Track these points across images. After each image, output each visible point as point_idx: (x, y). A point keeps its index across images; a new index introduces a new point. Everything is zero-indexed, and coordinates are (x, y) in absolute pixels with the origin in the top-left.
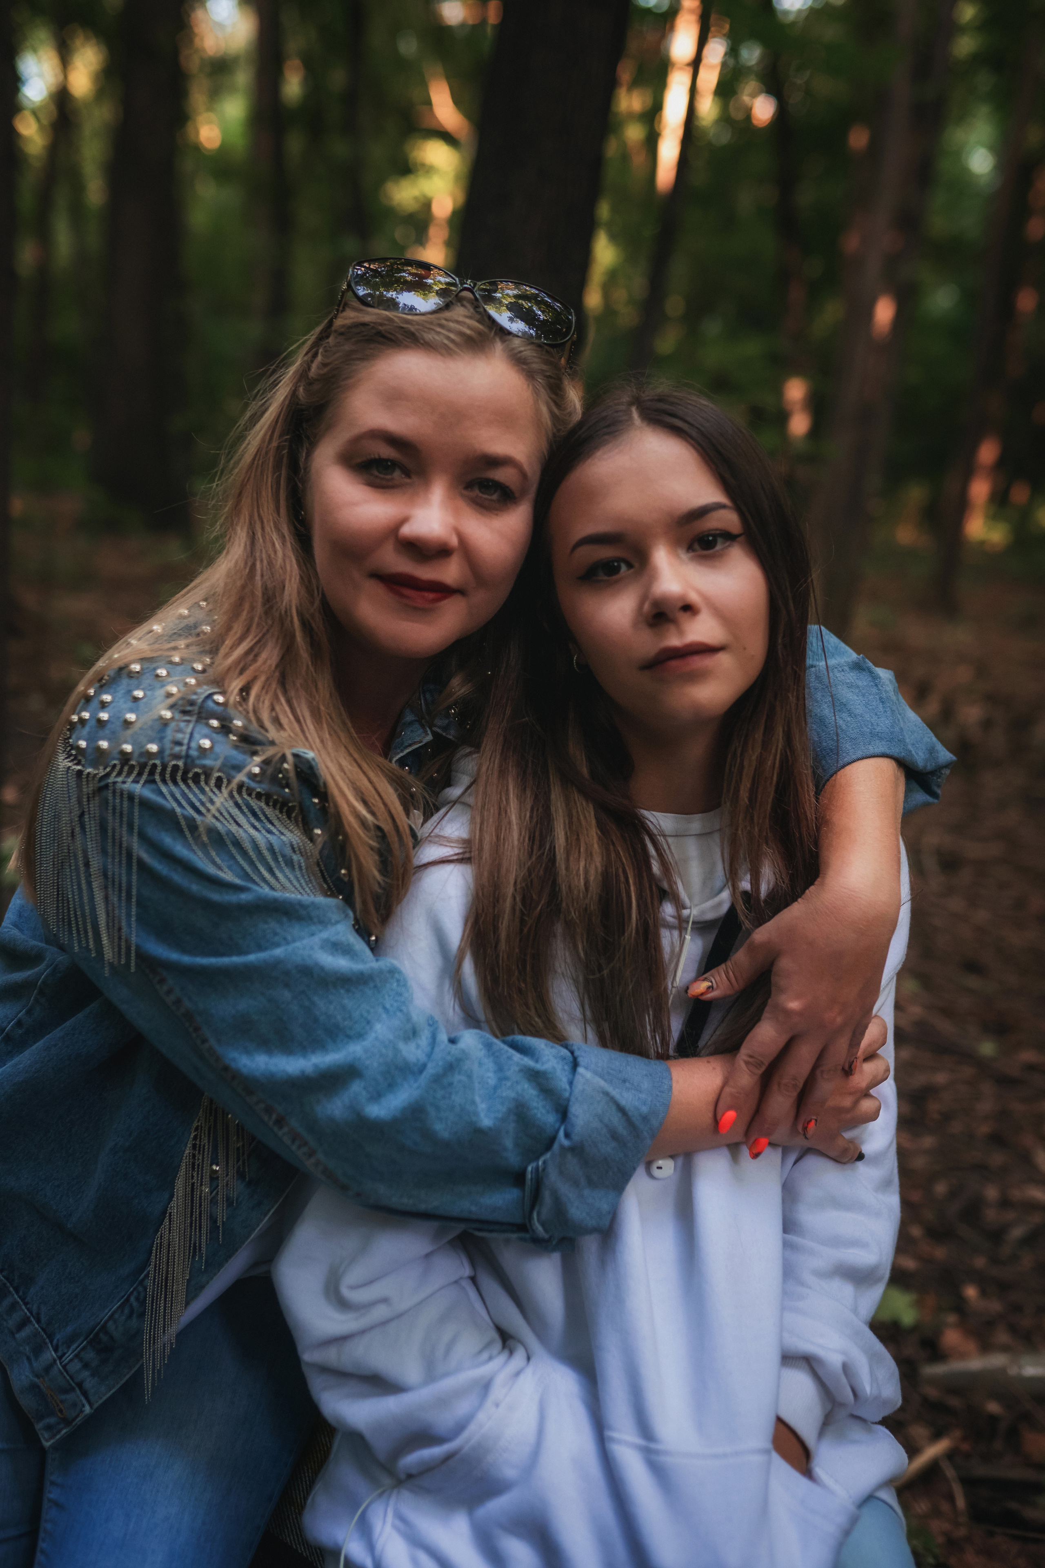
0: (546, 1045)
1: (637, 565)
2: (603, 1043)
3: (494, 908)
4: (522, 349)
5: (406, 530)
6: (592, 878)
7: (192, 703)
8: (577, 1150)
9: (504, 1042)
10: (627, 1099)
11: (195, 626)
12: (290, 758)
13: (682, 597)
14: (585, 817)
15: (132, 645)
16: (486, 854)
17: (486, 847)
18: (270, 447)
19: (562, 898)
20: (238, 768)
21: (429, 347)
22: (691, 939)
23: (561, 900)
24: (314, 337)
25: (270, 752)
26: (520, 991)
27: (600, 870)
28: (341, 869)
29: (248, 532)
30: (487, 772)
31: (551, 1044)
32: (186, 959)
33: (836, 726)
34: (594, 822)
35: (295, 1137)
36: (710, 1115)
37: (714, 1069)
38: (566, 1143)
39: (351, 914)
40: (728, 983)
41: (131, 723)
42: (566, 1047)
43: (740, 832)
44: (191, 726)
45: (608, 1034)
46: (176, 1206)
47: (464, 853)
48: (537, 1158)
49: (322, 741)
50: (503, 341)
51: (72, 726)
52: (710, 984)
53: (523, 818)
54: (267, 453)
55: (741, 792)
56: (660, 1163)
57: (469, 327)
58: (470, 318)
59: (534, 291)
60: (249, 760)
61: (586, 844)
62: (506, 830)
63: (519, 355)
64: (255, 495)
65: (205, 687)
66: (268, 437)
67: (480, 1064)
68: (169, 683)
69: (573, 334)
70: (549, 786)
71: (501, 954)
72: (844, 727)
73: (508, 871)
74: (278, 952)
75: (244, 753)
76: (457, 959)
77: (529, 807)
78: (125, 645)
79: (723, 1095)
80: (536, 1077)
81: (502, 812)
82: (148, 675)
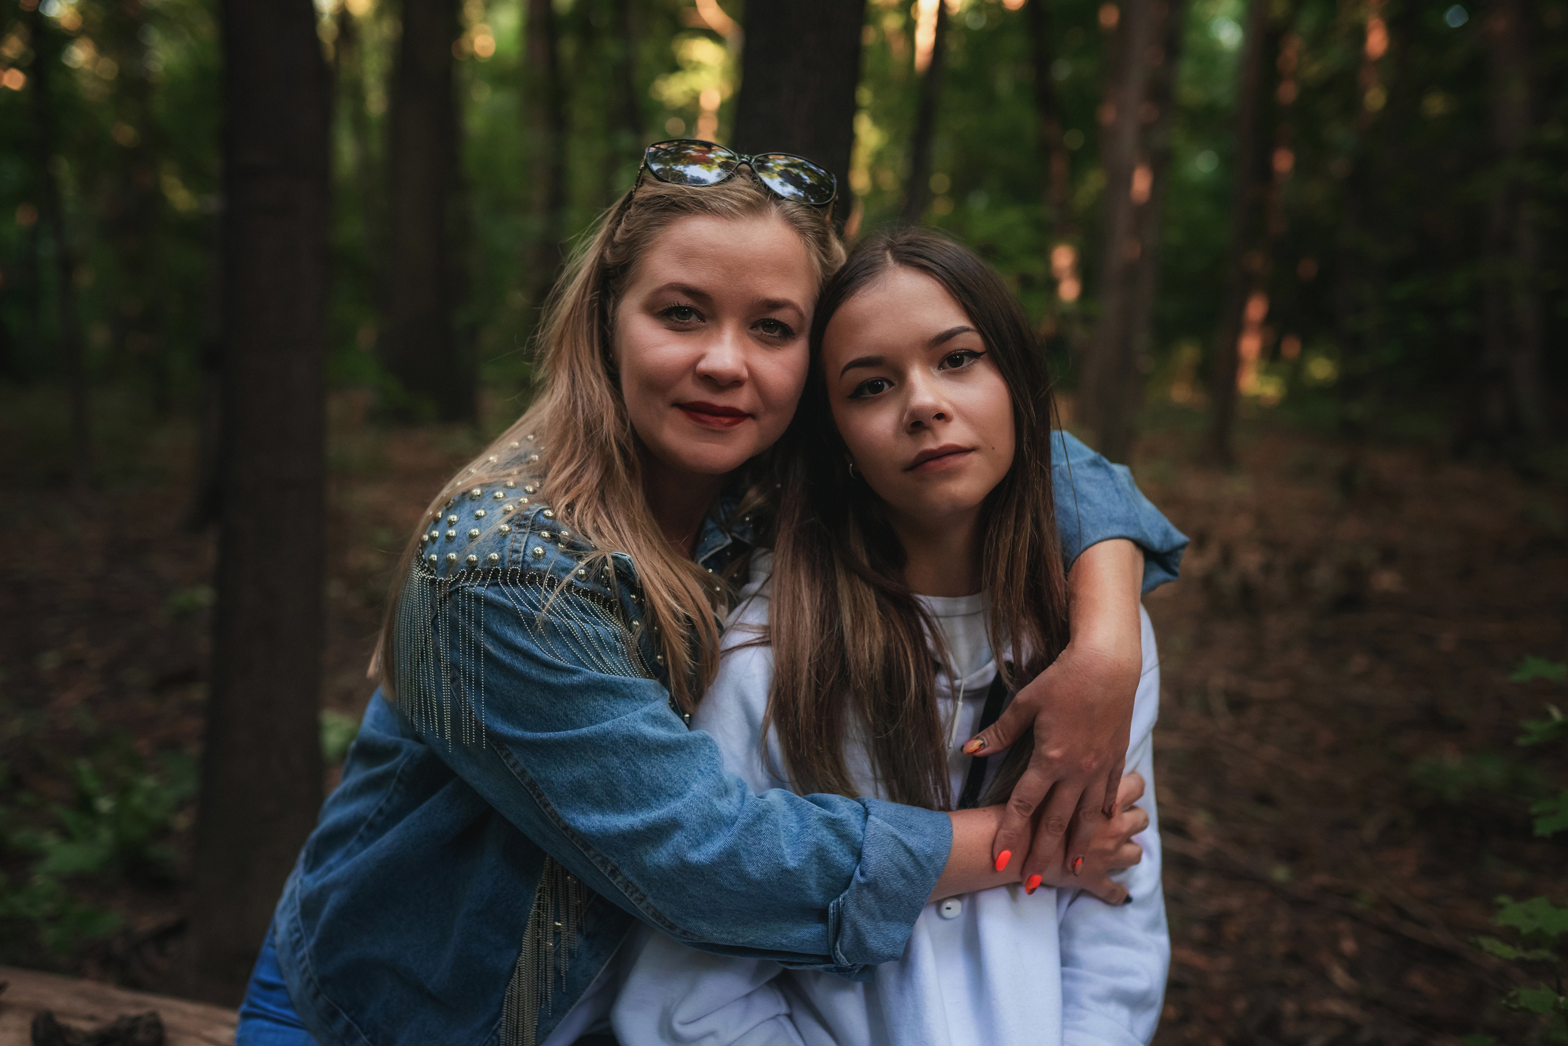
0: (841, 799)
1: (896, 383)
2: (893, 798)
3: (793, 682)
4: (794, 210)
5: (703, 365)
6: (875, 653)
7: (526, 518)
8: (871, 886)
9: (805, 798)
10: (913, 842)
11: (525, 456)
12: (609, 559)
13: (935, 408)
14: (867, 601)
15: (472, 473)
16: (784, 636)
17: (783, 630)
18: (584, 301)
19: (850, 671)
20: (567, 570)
21: (715, 213)
22: (963, 704)
23: (850, 673)
24: (617, 208)
25: (593, 555)
26: (818, 754)
27: (882, 644)
28: (657, 655)
29: (569, 374)
30: (781, 566)
31: (846, 798)
32: (529, 735)
33: (1078, 514)
34: (875, 604)
35: (628, 884)
36: (987, 856)
37: (989, 816)
38: (862, 880)
39: (667, 693)
40: (997, 740)
41: (476, 536)
42: (858, 801)
43: (999, 607)
44: (526, 537)
45: (896, 791)
46: (526, 958)
47: (763, 637)
48: (838, 896)
49: (639, 548)
50: (778, 205)
51: (424, 544)
52: (982, 742)
53: (814, 603)
54: (582, 306)
55: (998, 571)
56: (949, 904)
57: (749, 195)
58: (750, 187)
59: (801, 161)
60: (575, 564)
61: (869, 623)
62: (800, 615)
63: (792, 216)
64: (574, 343)
65: (536, 504)
66: (582, 293)
67: (784, 816)
68: (505, 503)
69: (836, 195)
70: (835, 576)
71: (800, 721)
72: (1085, 515)
73: (803, 648)
74: (607, 725)
75: (572, 558)
76: (763, 728)
77: (819, 593)
78: (466, 474)
79: (999, 837)
80: (833, 824)
81: (796, 599)
82: (487, 497)
